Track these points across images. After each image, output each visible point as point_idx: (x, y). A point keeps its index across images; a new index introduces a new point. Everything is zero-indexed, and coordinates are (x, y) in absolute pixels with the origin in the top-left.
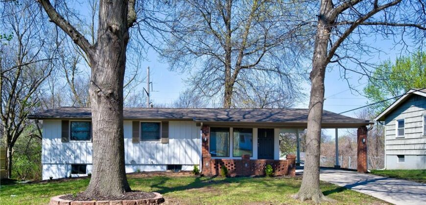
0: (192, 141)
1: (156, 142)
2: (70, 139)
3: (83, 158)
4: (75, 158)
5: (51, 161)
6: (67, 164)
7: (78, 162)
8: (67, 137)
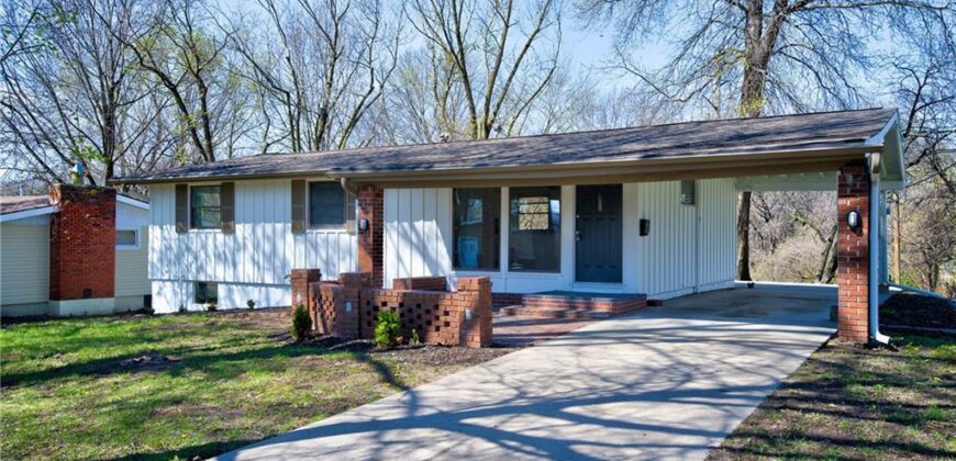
0: (412, 227)
1: (337, 231)
2: (189, 226)
3: (210, 271)
4: (198, 271)
5: (162, 274)
6: (188, 281)
7: (202, 278)
8: (184, 221)
